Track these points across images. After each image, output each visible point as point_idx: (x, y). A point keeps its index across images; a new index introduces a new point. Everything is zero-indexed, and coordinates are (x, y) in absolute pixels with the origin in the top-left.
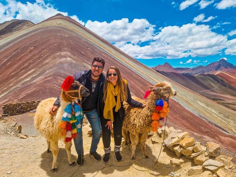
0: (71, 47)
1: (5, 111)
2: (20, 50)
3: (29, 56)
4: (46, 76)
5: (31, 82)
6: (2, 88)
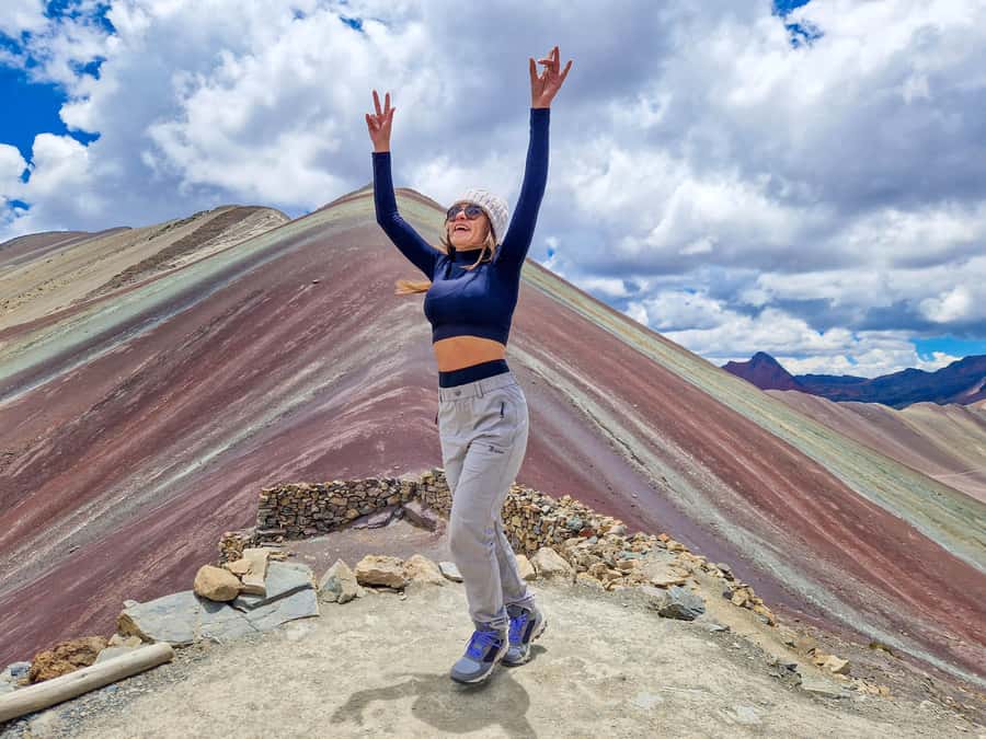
1: (269, 517)
2: (268, 295)
3: (298, 317)
4: (373, 386)
5: (320, 408)
6: (205, 428)
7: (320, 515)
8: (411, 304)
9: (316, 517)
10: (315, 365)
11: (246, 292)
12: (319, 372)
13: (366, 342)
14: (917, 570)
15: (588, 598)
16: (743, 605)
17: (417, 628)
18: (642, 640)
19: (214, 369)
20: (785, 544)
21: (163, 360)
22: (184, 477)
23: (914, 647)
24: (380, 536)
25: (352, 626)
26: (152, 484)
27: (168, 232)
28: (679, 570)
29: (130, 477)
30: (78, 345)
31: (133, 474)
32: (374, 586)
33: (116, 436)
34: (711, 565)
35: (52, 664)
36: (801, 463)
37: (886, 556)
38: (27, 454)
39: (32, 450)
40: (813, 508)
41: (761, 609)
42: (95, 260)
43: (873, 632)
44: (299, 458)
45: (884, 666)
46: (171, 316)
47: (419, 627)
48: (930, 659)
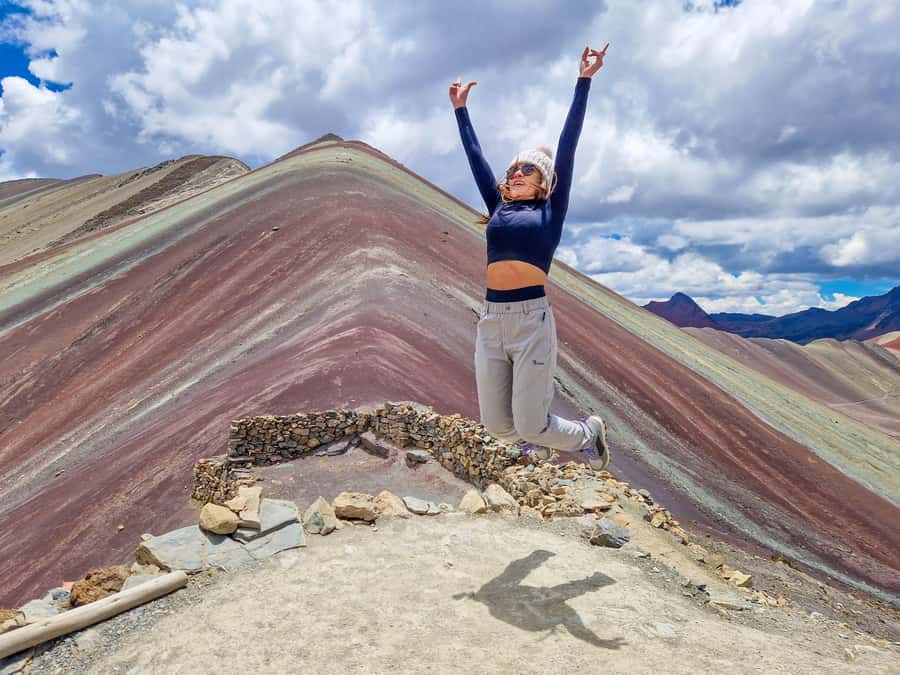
0: (394, 234)
1: (239, 446)
2: (231, 242)
3: (260, 261)
4: (330, 325)
5: (281, 346)
6: (176, 363)
7: (285, 444)
8: (364, 250)
9: (281, 445)
10: (277, 306)
11: (212, 238)
12: (280, 312)
13: (323, 285)
14: (816, 491)
15: (531, 529)
16: (661, 526)
17: (389, 556)
18: (577, 566)
19: (182, 310)
20: (698, 467)
21: (135, 301)
22: (158, 408)
23: (810, 558)
24: (339, 463)
25: (334, 555)
26: (128, 415)
27: (136, 180)
28: (605, 496)
29: (109, 408)
30: (58, 286)
31: (112, 405)
32: (350, 519)
33: (94, 369)
34: (633, 491)
35: (88, 590)
36: (713, 394)
37: (788, 478)
38: (13, 386)
39: (17, 383)
40: (724, 435)
41: (677, 530)
42: (69, 206)
43: (775, 545)
44: (264, 392)
45: (783, 576)
46: (142, 259)
47: (390, 555)
48: (825, 568)
